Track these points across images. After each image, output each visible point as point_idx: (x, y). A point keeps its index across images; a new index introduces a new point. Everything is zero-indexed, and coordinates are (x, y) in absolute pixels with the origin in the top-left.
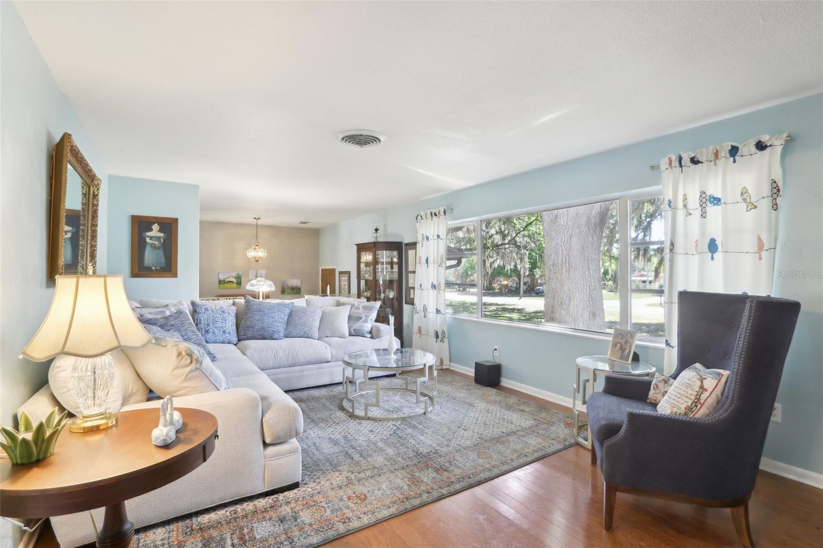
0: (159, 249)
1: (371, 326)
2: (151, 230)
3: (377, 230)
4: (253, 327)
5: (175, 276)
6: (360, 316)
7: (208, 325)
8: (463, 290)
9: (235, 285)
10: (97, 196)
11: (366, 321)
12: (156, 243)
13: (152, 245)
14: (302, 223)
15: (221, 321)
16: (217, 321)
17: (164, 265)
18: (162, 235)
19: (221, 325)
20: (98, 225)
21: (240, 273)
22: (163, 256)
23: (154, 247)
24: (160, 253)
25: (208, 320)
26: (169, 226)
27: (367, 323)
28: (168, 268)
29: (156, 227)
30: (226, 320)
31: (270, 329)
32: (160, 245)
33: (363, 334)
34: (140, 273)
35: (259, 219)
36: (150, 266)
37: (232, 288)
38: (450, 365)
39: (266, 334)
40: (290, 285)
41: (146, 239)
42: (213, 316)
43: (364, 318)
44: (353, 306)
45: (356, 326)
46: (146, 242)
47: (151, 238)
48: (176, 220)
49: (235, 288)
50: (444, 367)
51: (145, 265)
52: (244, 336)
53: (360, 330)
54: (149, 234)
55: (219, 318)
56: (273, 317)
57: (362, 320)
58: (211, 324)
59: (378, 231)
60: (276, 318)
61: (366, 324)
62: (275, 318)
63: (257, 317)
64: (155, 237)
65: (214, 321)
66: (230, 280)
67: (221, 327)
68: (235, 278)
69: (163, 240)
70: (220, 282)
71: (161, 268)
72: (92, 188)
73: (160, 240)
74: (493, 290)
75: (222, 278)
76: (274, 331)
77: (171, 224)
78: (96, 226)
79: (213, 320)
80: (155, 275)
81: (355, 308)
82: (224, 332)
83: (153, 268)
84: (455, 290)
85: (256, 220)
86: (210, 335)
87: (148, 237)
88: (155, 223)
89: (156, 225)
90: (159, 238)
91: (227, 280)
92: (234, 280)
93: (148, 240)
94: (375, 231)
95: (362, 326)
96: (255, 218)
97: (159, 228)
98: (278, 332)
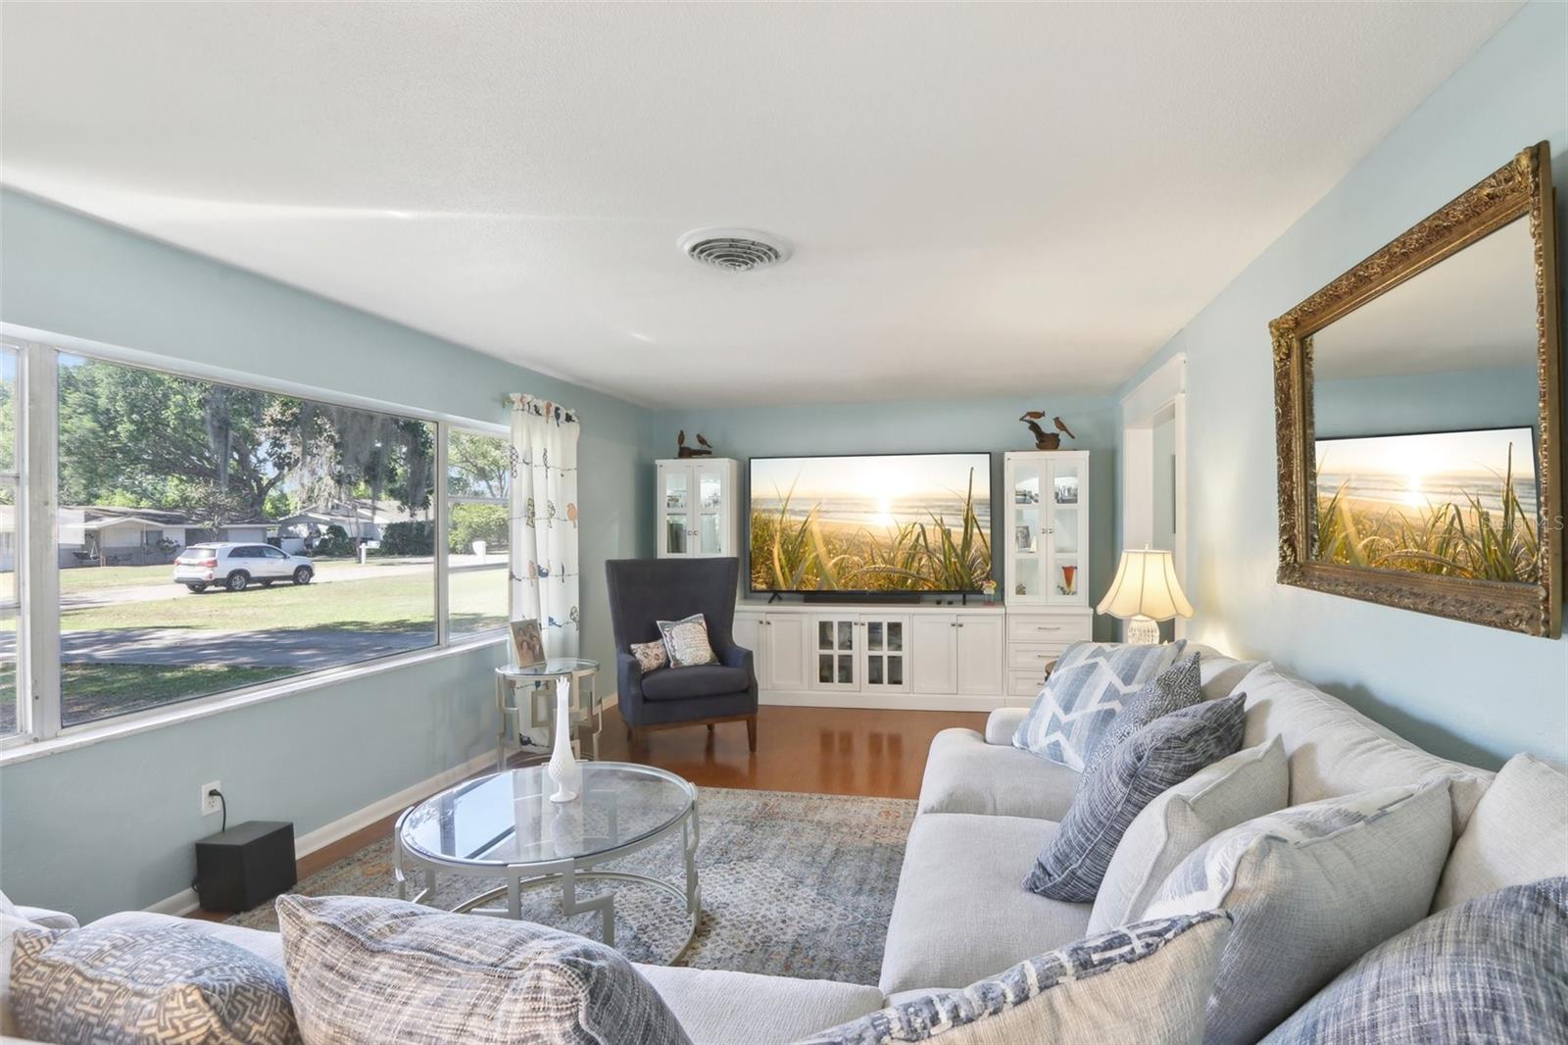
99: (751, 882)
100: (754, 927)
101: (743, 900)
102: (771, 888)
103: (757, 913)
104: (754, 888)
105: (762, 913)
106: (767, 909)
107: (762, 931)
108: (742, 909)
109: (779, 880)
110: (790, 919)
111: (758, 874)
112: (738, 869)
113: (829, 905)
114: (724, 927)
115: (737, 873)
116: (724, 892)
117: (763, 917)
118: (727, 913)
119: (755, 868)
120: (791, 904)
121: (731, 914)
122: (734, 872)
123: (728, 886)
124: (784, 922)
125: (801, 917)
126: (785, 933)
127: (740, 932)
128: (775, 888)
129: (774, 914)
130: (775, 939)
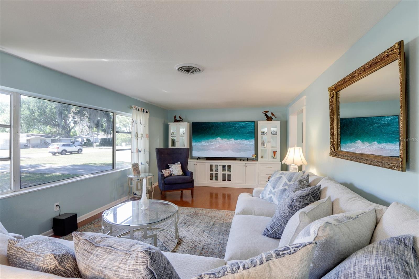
99: (192, 231)
100: (192, 243)
101: (190, 236)
102: (197, 233)
103: (193, 239)
104: (193, 233)
106: (196, 238)
107: (194, 244)
108: (189, 238)
109: (199, 231)
110: (202, 241)
112: (189, 228)
113: (212, 238)
114: (185, 243)
116: (185, 234)
117: (195, 240)
119: (193, 228)
120: (202, 237)
121: (186, 239)
122: (187, 229)
123: (186, 232)
124: (200, 242)
125: (204, 241)
126: (200, 245)
127: (189, 244)
128: (198, 233)
129: (197, 240)
130: (198, 246)
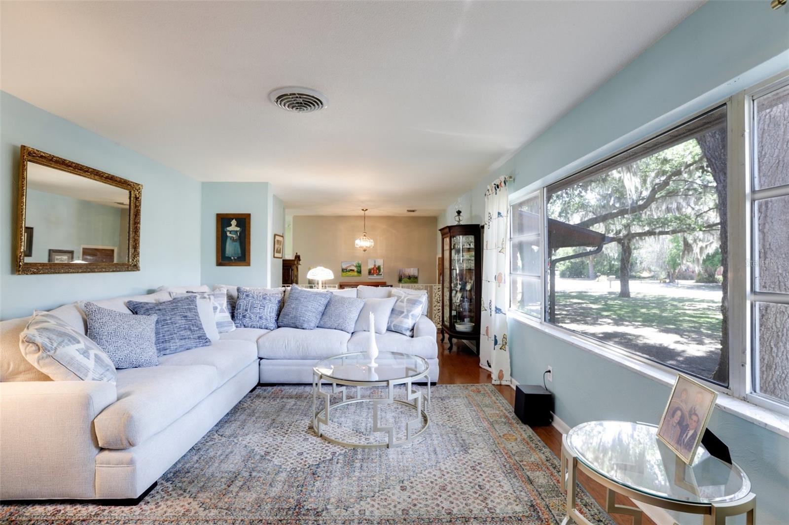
0: (236, 242)
1: (414, 322)
2: (231, 225)
3: (459, 213)
4: (288, 315)
5: (249, 264)
6: (402, 310)
7: (246, 310)
8: (670, 282)
9: (356, 274)
10: (138, 198)
11: (407, 317)
12: (234, 236)
13: (231, 238)
14: (409, 211)
15: (259, 307)
16: (255, 308)
17: (240, 255)
18: (238, 229)
19: (258, 311)
20: (141, 222)
21: (360, 262)
22: (239, 247)
23: (233, 240)
24: (237, 244)
25: (246, 305)
26: (244, 221)
27: (408, 319)
28: (243, 258)
29: (234, 222)
30: (264, 307)
31: (301, 318)
32: (237, 238)
33: (402, 331)
34: (223, 262)
35: (367, 210)
36: (230, 256)
37: (353, 276)
38: (511, 381)
39: (298, 324)
40: (407, 275)
41: (226, 234)
42: (252, 302)
43: (405, 313)
44: (399, 297)
45: (396, 321)
46: (227, 236)
47: (231, 232)
48: (249, 215)
49: (355, 276)
50: (504, 383)
51: (226, 255)
52: (282, 323)
53: (399, 326)
54: (229, 229)
55: (258, 304)
56: (306, 307)
57: (404, 314)
58: (249, 310)
59: (461, 214)
60: (310, 307)
61: (406, 320)
62: (308, 307)
63: (293, 306)
64: (233, 231)
65: (253, 307)
66: (351, 269)
67: (258, 313)
68: (356, 266)
69: (240, 233)
70: (343, 270)
71: (238, 258)
72: (132, 193)
73: (237, 234)
74: (716, 282)
75: (344, 267)
76: (304, 321)
77: (245, 219)
78: (139, 223)
79: (251, 306)
80: (233, 264)
81: (400, 302)
82: (261, 318)
83: (232, 258)
84: (659, 281)
85: (363, 211)
86: (247, 320)
87: (228, 231)
88: (233, 219)
89: (234, 221)
90: (236, 232)
91: (349, 269)
92: (355, 269)
93: (228, 234)
94: (457, 214)
95: (401, 322)
96: (363, 210)
97: (236, 223)
98: (308, 321)
99: (292, 454)
100: (288, 432)
101: (296, 444)
102: (281, 451)
103: (287, 438)
104: (290, 450)
105: (285, 438)
106: (283, 440)
107: (285, 431)
108: (296, 439)
109: (275, 456)
110: (271, 436)
111: (289, 459)
112: (302, 461)
113: (249, 444)
114: (303, 431)
115: (302, 459)
116: (308, 447)
117: (284, 437)
118: (303, 436)
119: (292, 463)
120: (269, 443)
121: (301, 436)
122: (304, 459)
123: (306, 450)
124: (274, 435)
125: (267, 437)
126: (274, 431)
127: (295, 429)
128: (278, 451)
129: (279, 438)
130: (279, 428)
